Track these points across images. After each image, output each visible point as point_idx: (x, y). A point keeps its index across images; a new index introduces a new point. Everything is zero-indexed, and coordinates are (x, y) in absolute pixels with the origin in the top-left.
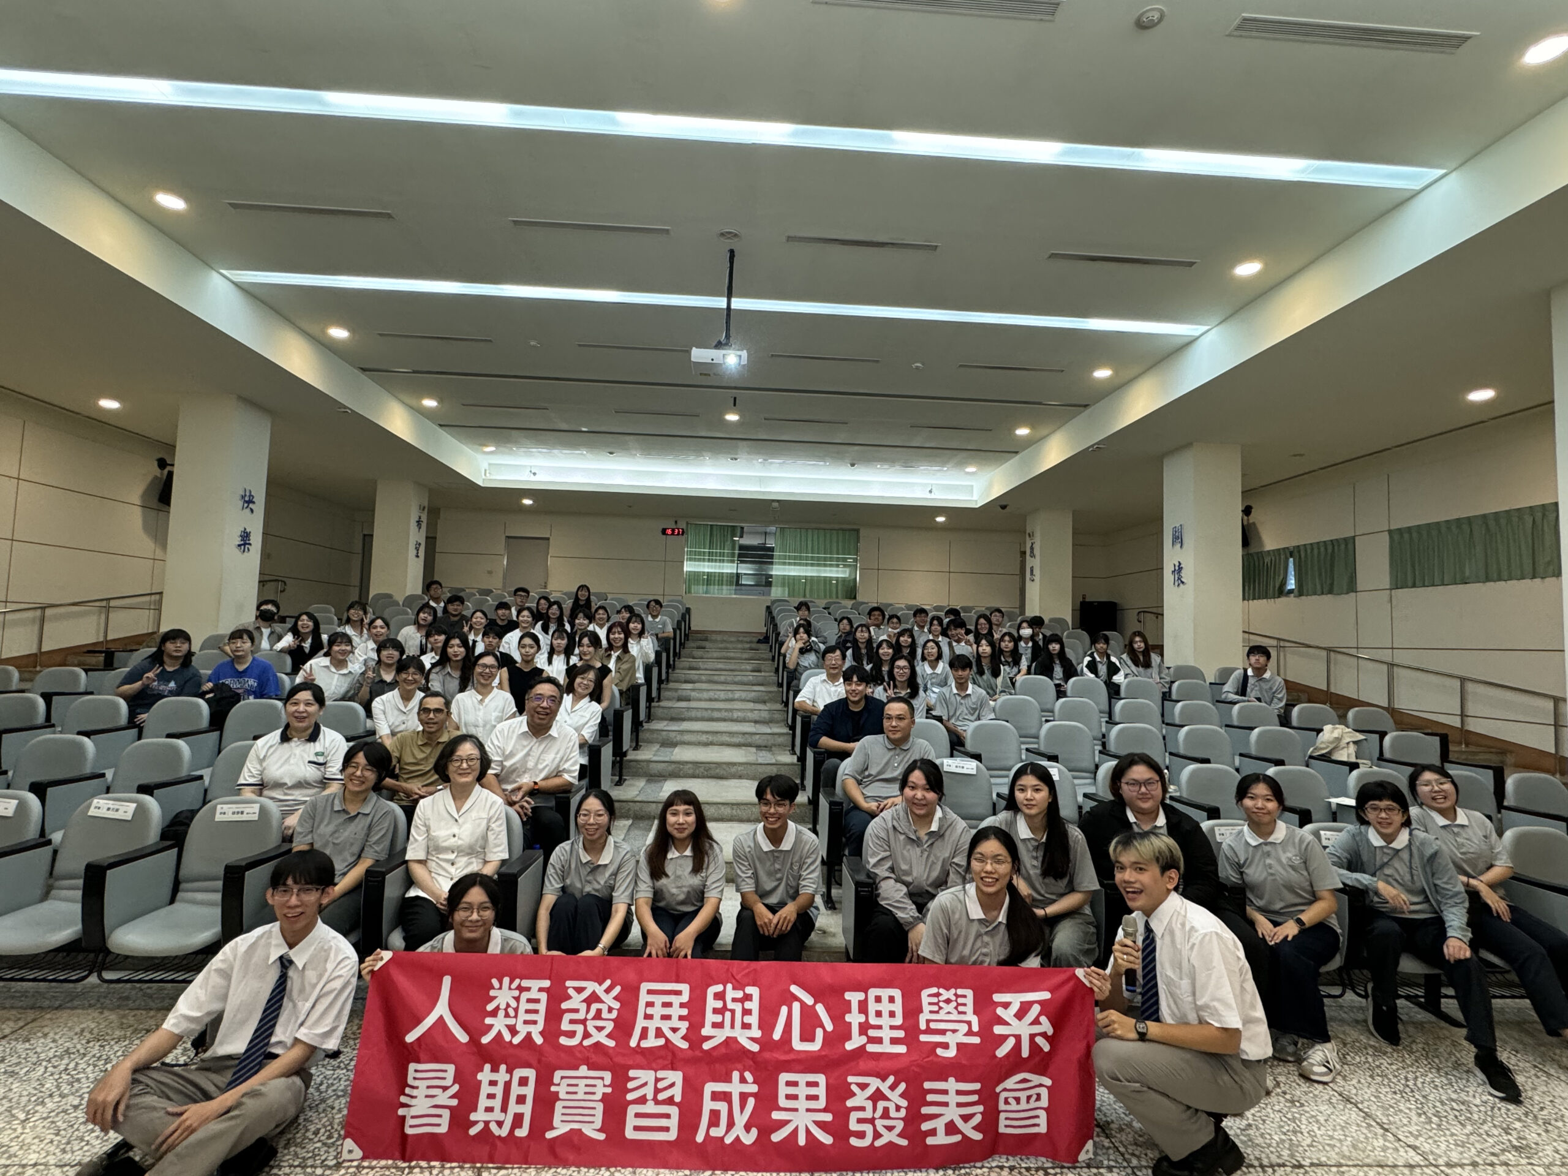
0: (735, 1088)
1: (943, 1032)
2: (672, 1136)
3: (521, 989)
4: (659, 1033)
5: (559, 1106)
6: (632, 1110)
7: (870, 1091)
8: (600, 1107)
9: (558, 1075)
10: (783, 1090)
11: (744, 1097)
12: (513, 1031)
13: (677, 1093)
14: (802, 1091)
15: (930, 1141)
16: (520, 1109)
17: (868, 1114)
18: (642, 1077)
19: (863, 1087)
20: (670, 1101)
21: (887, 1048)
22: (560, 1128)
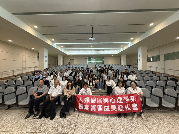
0: (107, 107)
1: (126, 100)
2: (102, 111)
3: (87, 98)
4: (100, 102)
5: (92, 108)
6: (98, 108)
7: (120, 106)
8: (95, 108)
9: (91, 105)
10: (112, 107)
11: (108, 107)
12: (87, 102)
13: (102, 107)
14: (113, 107)
15: (126, 110)
16: (88, 108)
17: (120, 108)
18: (99, 106)
19: (119, 106)
20: (101, 108)
21: (121, 102)
22: (92, 110)
